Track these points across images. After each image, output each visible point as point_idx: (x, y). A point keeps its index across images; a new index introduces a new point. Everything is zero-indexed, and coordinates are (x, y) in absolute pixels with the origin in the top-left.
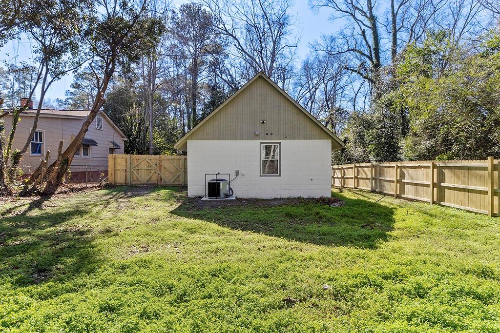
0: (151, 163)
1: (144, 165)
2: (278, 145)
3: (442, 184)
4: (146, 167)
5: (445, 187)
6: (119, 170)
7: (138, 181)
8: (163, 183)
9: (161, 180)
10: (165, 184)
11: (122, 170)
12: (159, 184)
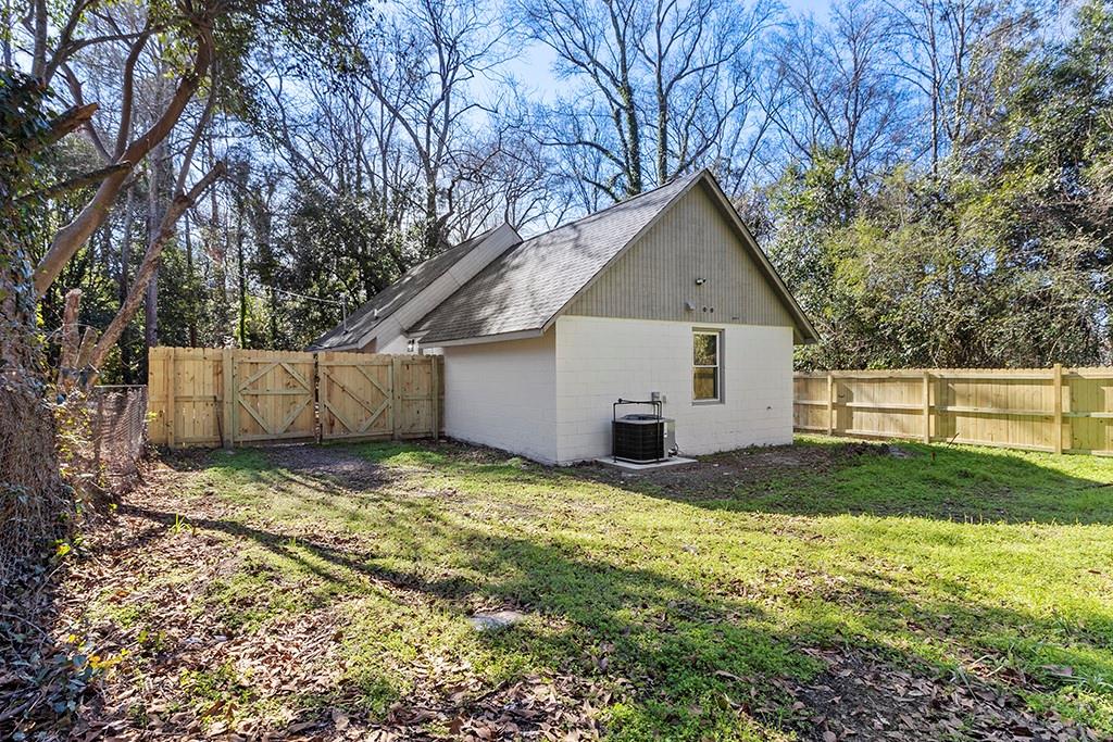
0: (295, 375)
1: (273, 383)
2: (717, 334)
3: (949, 408)
4: (280, 388)
5: (955, 414)
6: (189, 399)
7: (255, 431)
8: (338, 433)
9: (332, 424)
10: (343, 435)
11: (203, 399)
12: (327, 435)
